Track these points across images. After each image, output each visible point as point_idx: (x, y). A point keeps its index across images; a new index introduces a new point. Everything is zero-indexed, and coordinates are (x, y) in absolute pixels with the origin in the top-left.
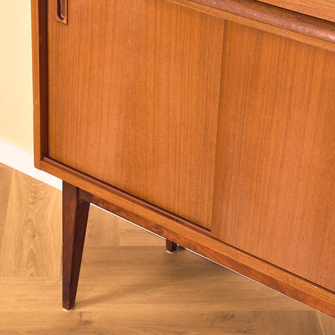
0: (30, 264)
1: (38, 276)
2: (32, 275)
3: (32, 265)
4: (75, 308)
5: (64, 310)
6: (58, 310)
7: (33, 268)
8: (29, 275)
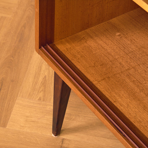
0: (41, 89)
1: (44, 100)
2: (40, 99)
3: (42, 90)
4: (61, 134)
5: (53, 135)
6: (49, 134)
7: (42, 92)
8: (38, 98)
